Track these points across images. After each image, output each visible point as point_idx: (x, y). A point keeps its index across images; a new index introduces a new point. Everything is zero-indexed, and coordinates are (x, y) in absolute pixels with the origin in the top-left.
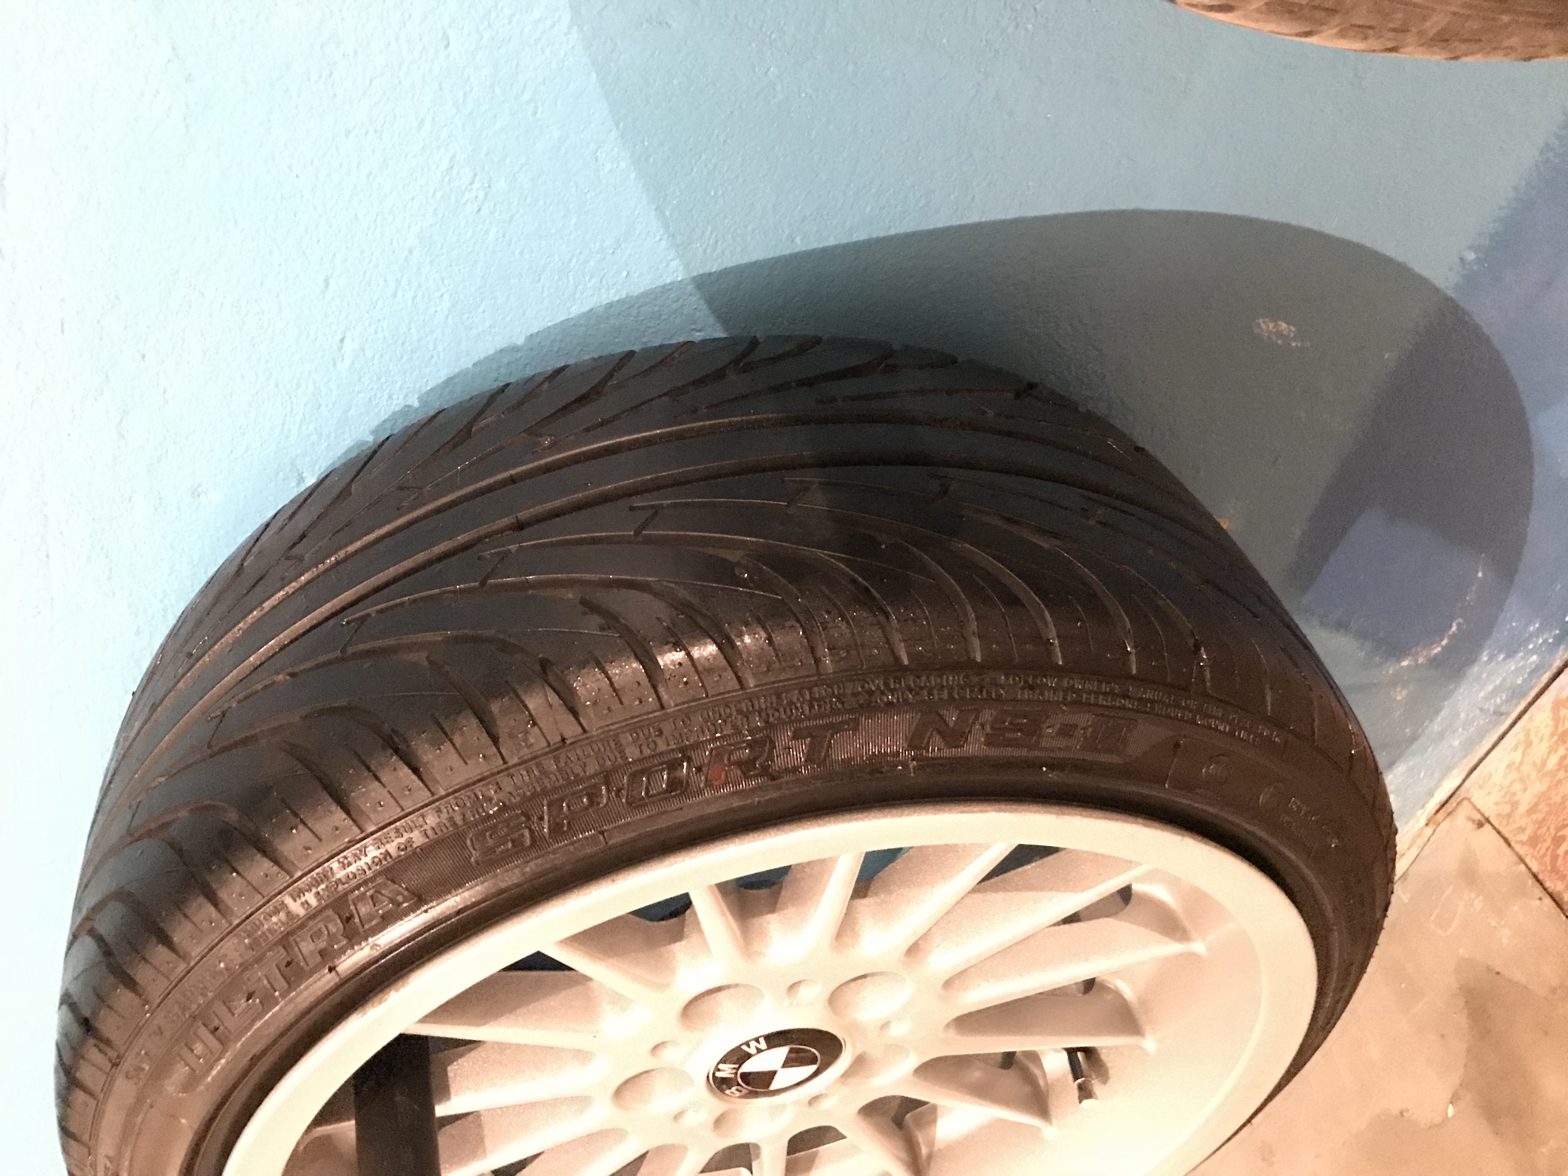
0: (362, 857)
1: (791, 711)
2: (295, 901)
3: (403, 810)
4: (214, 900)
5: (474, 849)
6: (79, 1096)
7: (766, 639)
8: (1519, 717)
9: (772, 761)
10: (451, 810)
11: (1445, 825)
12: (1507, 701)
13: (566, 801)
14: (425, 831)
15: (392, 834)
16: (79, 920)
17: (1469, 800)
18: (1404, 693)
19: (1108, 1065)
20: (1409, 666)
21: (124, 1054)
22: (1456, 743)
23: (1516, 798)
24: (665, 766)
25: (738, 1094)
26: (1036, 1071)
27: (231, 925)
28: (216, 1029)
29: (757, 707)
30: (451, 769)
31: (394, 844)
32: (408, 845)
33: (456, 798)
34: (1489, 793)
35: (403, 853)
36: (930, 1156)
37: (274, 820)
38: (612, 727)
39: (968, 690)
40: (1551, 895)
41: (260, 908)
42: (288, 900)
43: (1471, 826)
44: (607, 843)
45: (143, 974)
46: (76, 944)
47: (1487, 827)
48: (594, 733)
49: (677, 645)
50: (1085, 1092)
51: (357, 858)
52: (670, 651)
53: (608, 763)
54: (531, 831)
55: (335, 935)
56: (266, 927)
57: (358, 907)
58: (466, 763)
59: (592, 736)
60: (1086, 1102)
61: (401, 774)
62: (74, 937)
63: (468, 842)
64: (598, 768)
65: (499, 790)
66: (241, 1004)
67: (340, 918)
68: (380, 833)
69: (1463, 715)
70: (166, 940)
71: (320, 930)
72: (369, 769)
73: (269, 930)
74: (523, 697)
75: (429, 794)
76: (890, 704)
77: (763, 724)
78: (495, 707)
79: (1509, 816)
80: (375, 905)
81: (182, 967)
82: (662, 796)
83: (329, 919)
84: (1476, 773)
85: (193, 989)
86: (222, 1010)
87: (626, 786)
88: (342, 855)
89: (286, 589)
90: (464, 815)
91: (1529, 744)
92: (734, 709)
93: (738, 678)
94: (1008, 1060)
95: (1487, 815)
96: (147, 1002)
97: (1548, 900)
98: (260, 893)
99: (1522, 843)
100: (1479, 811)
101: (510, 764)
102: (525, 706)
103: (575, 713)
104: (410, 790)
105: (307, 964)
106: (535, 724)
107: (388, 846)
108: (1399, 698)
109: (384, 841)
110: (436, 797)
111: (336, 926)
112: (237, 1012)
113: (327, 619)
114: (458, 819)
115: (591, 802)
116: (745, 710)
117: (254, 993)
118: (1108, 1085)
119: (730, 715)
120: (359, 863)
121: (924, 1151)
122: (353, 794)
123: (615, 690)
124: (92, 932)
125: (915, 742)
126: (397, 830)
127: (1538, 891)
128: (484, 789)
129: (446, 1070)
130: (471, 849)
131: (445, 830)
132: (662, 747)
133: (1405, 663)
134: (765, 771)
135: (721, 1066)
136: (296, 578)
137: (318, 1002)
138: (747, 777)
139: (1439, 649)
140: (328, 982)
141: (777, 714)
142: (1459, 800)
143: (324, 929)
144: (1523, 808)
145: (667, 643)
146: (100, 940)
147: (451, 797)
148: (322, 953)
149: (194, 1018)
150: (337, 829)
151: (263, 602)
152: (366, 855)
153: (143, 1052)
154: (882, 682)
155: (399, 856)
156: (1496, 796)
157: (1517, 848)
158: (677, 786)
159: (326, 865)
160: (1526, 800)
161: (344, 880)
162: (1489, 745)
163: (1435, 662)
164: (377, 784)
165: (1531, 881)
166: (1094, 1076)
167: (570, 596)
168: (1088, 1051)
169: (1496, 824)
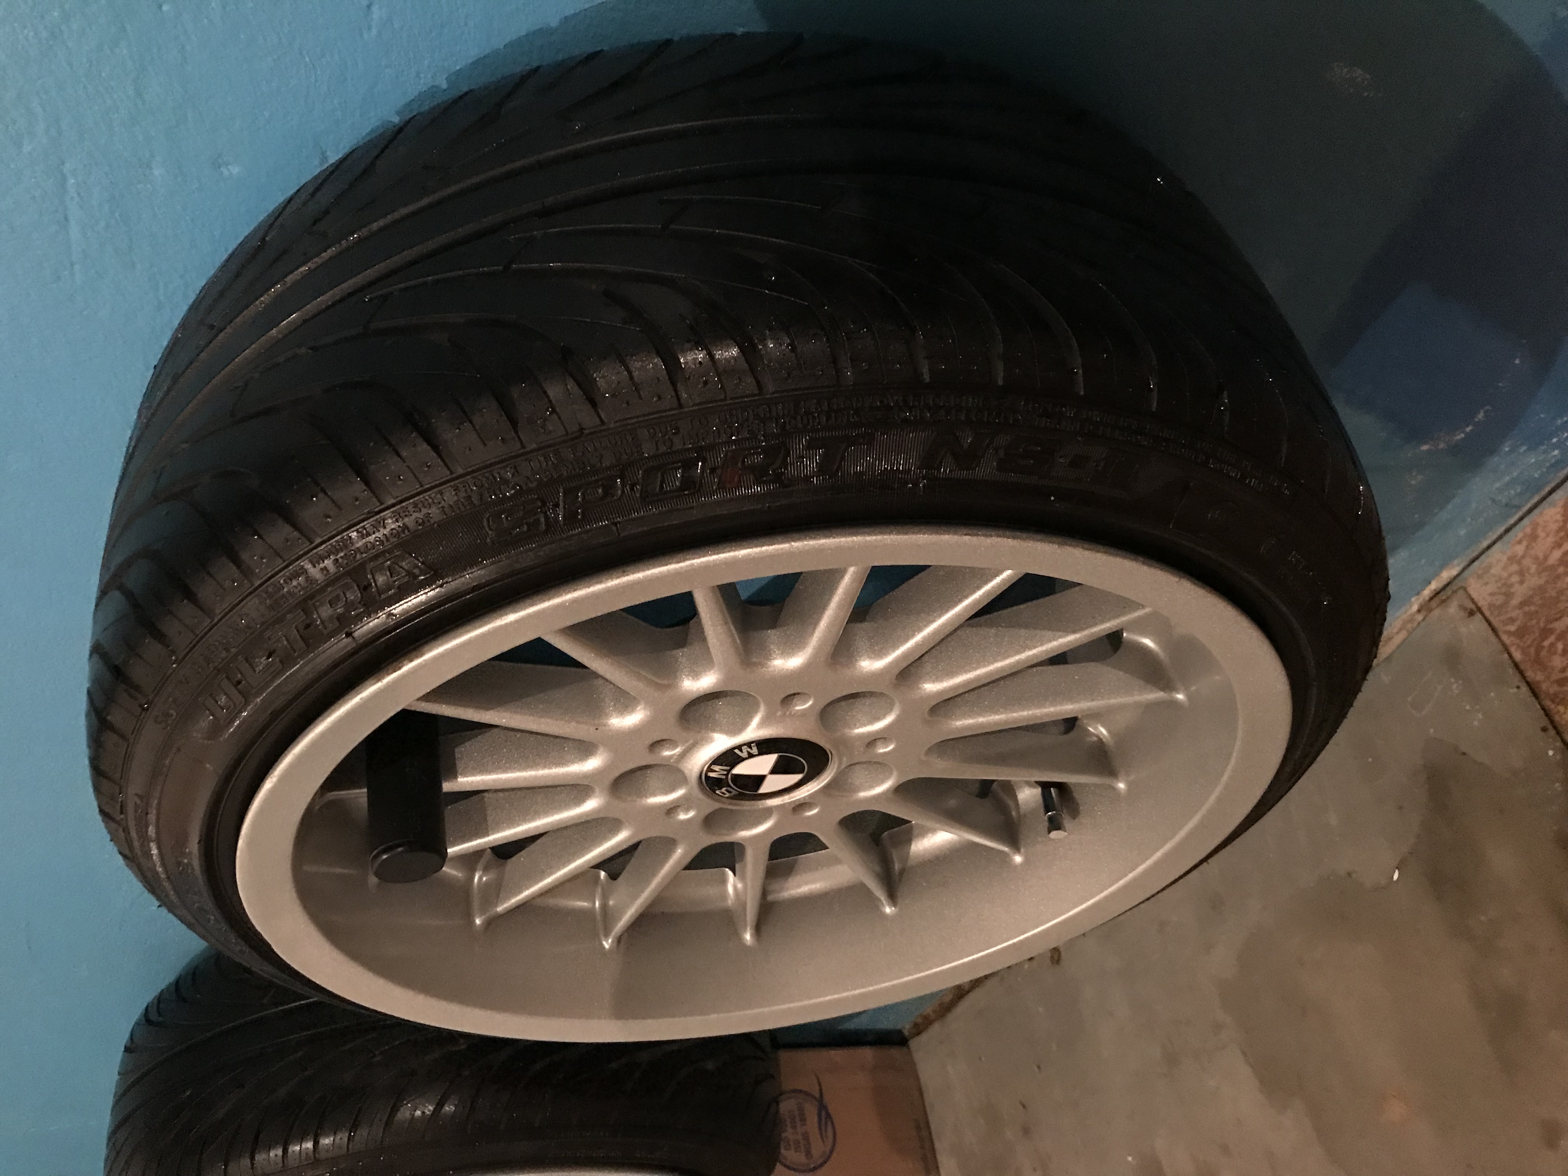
0: (382, 530)
1: (808, 420)
2: (315, 567)
3: (422, 486)
4: (237, 562)
5: (490, 529)
6: (111, 739)
7: (788, 345)
8: (1530, 511)
9: (786, 469)
10: (469, 490)
11: (1437, 612)
12: (1520, 494)
13: (582, 490)
14: (443, 507)
15: (411, 508)
16: (107, 577)
17: (1465, 589)
18: (1420, 477)
19: (1079, 802)
20: (1429, 452)
21: (153, 701)
22: (1462, 532)
23: (1512, 590)
24: (679, 464)
25: (728, 795)
26: (1011, 803)
27: (252, 585)
28: (239, 682)
29: (774, 414)
30: (470, 449)
31: (413, 517)
32: (426, 520)
33: (474, 478)
34: (1486, 584)
35: (420, 527)
36: (902, 871)
37: (295, 487)
38: (629, 422)
39: (986, 413)
40: (1528, 684)
41: (280, 571)
42: (308, 566)
43: (1462, 614)
44: (619, 534)
45: (170, 627)
46: (104, 601)
47: (1478, 616)
48: (612, 426)
49: (699, 343)
50: (1055, 825)
51: (376, 528)
52: (691, 350)
53: (625, 457)
54: (547, 517)
55: (352, 602)
56: (285, 590)
57: (376, 578)
58: (485, 444)
59: (609, 429)
60: (1054, 834)
61: (419, 449)
62: (103, 593)
63: (485, 523)
64: (614, 461)
65: (516, 473)
66: (262, 662)
67: (358, 586)
68: (399, 507)
69: (1474, 505)
70: (190, 596)
71: (338, 596)
72: (389, 443)
73: (289, 592)
74: (544, 385)
75: (448, 473)
76: (906, 420)
77: (779, 431)
78: (515, 393)
79: (1502, 606)
80: (391, 576)
81: (207, 622)
82: (676, 494)
83: (347, 587)
84: (1476, 563)
85: (217, 643)
86: (244, 667)
87: (641, 481)
88: (362, 525)
89: (309, 264)
90: (481, 496)
91: (1534, 537)
92: (751, 412)
93: (758, 383)
94: (985, 788)
95: (1480, 604)
96: (173, 652)
97: (1524, 689)
98: (281, 557)
99: (1509, 633)
100: (1473, 600)
101: (528, 449)
102: (545, 392)
103: (593, 403)
104: (429, 467)
105: (325, 628)
106: (554, 411)
107: (406, 520)
108: (1413, 482)
109: (402, 515)
110: (454, 475)
111: (353, 595)
112: (257, 670)
113: (350, 295)
114: (475, 500)
115: (606, 493)
116: (762, 416)
117: (274, 651)
118: (1076, 820)
119: (747, 420)
120: (377, 534)
121: (897, 867)
122: (373, 467)
123: (634, 384)
124: (121, 588)
125: (929, 461)
126: (415, 505)
127: (1516, 679)
128: (502, 472)
129: (454, 751)
130: (487, 530)
131: (463, 509)
132: (678, 445)
133: (1425, 448)
134: (778, 478)
135: (713, 767)
136: (318, 255)
137: (336, 664)
138: (759, 482)
139: (1463, 435)
140: (346, 647)
141: (793, 422)
142: (1455, 588)
143: (342, 595)
144: (1515, 602)
145: (688, 341)
146: (128, 594)
147: (469, 477)
148: (340, 618)
149: (218, 670)
150: (357, 500)
151: (286, 276)
152: (385, 528)
153: (171, 699)
154: (901, 398)
155: (418, 530)
156: (1491, 588)
157: (1504, 638)
158: (691, 486)
159: (345, 534)
160: (1520, 592)
161: (362, 550)
162: (1495, 537)
163: (1455, 450)
164: (396, 459)
165: (1511, 671)
166: (1065, 811)
167: (594, 287)
168: (1062, 787)
169: (1487, 614)
